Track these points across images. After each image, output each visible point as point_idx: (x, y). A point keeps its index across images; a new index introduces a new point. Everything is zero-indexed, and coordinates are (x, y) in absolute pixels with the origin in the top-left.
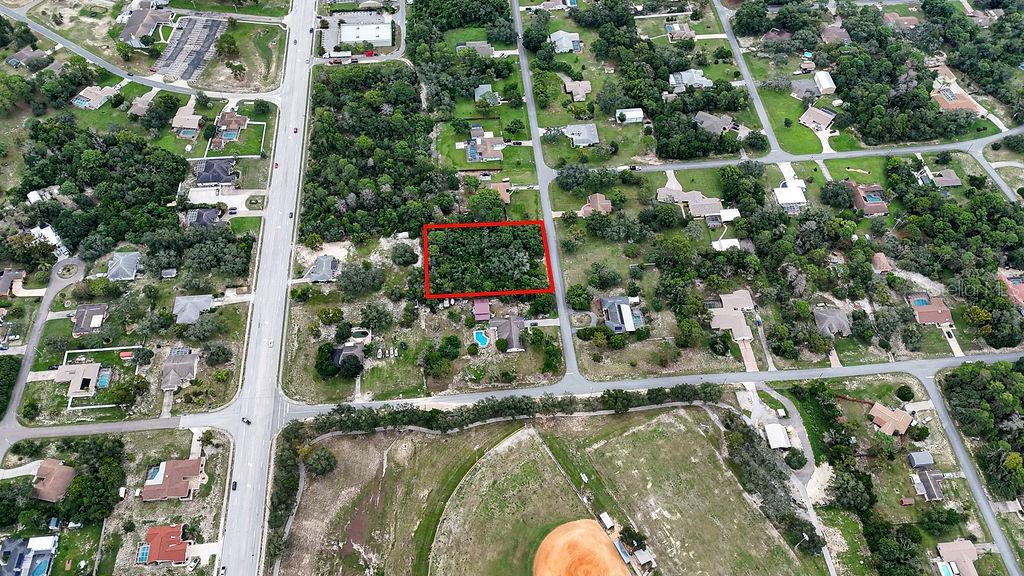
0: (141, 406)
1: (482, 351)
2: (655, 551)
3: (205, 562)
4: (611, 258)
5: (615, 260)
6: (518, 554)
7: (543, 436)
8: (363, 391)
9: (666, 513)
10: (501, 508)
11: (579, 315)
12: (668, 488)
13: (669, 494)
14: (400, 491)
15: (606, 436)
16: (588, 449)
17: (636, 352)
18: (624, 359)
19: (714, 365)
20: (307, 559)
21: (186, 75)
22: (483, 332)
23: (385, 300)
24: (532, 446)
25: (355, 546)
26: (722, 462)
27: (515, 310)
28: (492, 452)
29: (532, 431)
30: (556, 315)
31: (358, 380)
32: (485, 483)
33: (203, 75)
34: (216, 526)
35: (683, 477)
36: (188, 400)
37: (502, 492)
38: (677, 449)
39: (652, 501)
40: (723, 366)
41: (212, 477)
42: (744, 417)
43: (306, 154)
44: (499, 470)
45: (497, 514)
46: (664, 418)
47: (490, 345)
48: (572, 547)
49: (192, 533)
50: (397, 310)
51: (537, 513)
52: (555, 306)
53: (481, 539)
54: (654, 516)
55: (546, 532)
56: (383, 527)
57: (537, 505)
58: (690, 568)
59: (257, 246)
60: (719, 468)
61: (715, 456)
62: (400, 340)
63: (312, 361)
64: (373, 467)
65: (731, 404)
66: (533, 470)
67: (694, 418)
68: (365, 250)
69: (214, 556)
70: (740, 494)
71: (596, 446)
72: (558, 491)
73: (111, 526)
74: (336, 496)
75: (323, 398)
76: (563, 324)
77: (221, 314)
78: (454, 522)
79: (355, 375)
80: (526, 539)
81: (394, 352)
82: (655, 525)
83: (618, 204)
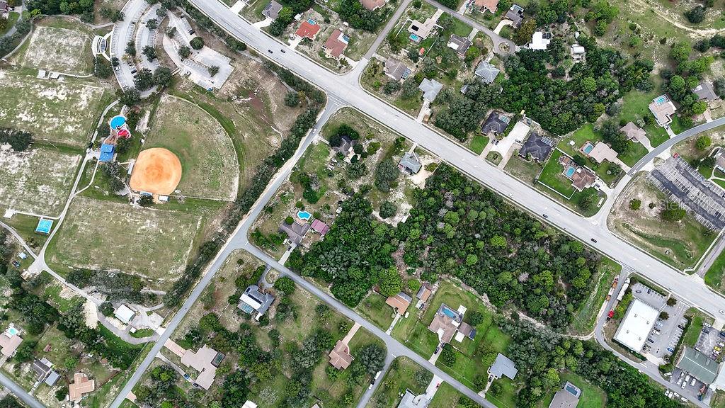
0: (387, 47)
1: (296, 211)
2: (135, 209)
3: (290, 41)
4: (299, 330)
5: (294, 332)
6: (185, 153)
7: (225, 203)
8: (320, 141)
9: (143, 227)
10: (210, 161)
11: (276, 277)
12: (153, 238)
13: (150, 236)
14: (257, 128)
15: (199, 232)
16: (201, 217)
17: (229, 289)
18: (231, 279)
19: (186, 323)
20: (259, 77)
21: (657, 174)
22: (307, 219)
23: (367, 182)
24: (224, 194)
25: (250, 98)
26: (140, 275)
27: (307, 246)
28: (238, 175)
29: (232, 200)
30: (286, 265)
31: (328, 143)
32: (226, 162)
33: (652, 185)
34: (302, 51)
35: (151, 250)
36: (375, 67)
37: (217, 165)
38: (164, 259)
39: (154, 226)
40: (182, 328)
41: (327, 59)
42: (149, 310)
43: (522, 209)
44: (227, 171)
45: (209, 157)
46: (183, 268)
47: (297, 217)
48: (169, 176)
49: (307, 41)
50: (356, 185)
51: (194, 173)
52: (292, 269)
53: (205, 143)
54: (148, 221)
55: (184, 170)
56: (248, 113)
57: (198, 176)
58: (116, 217)
59: (456, 141)
60: (140, 270)
61: (145, 274)
62: (336, 176)
63: (355, 128)
64: (279, 125)
65: (160, 309)
66: (214, 186)
67: (170, 282)
68: (410, 193)
69: (289, 45)
70: (121, 269)
71: (199, 223)
72: (195, 189)
73: (335, 16)
74: (277, 102)
75: (331, 122)
76: (278, 265)
77: (417, 101)
78: (222, 137)
79: (330, 142)
80: (189, 160)
81: (330, 167)
82: (144, 218)
83: (332, 371)
